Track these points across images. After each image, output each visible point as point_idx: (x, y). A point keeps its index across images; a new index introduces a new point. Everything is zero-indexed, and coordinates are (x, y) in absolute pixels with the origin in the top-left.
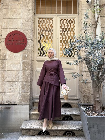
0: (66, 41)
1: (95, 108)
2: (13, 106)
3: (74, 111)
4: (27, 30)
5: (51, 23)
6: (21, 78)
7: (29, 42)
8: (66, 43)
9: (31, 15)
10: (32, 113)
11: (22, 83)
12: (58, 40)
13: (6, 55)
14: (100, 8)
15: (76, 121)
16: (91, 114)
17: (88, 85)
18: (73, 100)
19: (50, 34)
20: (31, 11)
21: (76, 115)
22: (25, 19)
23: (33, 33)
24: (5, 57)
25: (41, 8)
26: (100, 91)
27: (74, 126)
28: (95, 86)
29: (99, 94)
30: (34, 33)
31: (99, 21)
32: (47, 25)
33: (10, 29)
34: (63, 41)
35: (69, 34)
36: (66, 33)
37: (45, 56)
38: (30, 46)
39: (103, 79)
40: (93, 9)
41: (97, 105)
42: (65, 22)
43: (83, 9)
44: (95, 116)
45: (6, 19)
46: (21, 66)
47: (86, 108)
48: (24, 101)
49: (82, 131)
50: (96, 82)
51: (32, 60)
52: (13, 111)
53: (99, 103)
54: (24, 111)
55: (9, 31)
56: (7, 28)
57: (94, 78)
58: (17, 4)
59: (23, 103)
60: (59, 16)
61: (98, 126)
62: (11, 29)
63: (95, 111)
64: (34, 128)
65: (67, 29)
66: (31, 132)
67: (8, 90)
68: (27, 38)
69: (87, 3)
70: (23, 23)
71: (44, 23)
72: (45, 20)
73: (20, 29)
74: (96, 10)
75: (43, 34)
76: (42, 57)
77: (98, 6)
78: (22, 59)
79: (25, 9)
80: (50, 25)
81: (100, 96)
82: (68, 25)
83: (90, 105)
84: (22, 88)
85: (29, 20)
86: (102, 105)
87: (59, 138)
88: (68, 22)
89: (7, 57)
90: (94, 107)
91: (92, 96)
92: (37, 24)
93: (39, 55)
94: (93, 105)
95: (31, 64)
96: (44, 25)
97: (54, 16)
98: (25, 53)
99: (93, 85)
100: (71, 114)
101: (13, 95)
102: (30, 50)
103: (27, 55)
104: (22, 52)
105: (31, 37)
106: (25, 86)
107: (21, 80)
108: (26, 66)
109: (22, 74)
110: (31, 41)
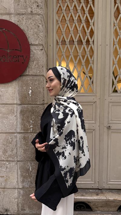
4: (30, 16)
51: (45, 103)
59: (27, 211)
78: (19, 102)
84: (24, 177)
98: (27, 85)
102: (39, 75)
103: (33, 90)
104: (17, 82)
105: (41, 38)
106: (31, 172)
107: (20, 156)
108: (31, 121)
109: (21, 141)
110: (42, 50)
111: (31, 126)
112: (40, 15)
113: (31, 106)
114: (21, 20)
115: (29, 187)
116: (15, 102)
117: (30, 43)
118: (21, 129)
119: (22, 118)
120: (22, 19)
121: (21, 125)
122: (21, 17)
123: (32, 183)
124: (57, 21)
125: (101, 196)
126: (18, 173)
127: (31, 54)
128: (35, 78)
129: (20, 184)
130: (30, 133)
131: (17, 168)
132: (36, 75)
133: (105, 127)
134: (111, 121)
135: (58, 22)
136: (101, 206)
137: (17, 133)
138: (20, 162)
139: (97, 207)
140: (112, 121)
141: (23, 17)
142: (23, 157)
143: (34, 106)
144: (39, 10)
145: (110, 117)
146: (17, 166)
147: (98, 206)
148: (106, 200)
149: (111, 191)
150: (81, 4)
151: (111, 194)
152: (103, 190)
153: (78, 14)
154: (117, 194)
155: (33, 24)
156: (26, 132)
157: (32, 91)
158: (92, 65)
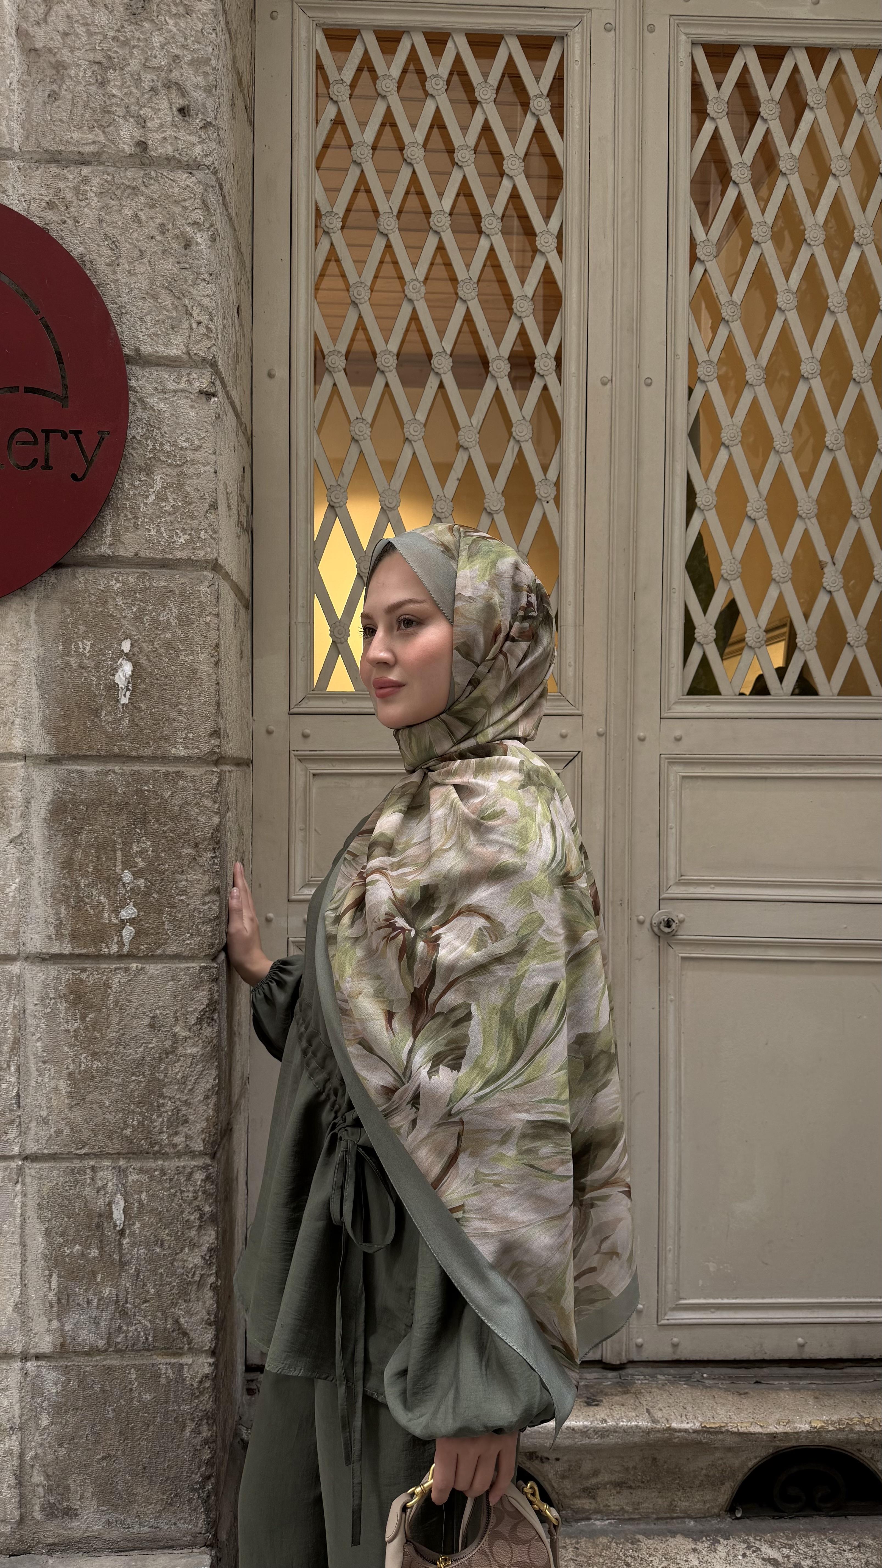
4: (132, 177)
6: (48, 1091)
7: (169, 409)
11: (55, 1173)
38: (198, 483)
46: (24, 863)
48: (110, 1495)
59: (88, 1521)
68: (137, 331)
78: (43, 746)
84: (72, 1274)
98: (104, 626)
102: (191, 563)
103: (143, 661)
104: (33, 605)
105: (205, 318)
106: (122, 1233)
107: (45, 1121)
108: (127, 877)
109: (51, 1017)
110: (209, 395)
111: (127, 913)
112: (199, 166)
113: (128, 768)
114: (69, 195)
115: (101, 1343)
116: (17, 744)
117: (126, 351)
118: (52, 931)
119: (65, 852)
120: (77, 190)
121: (57, 902)
122: (72, 175)
123: (124, 1313)
124: (318, 214)
125: (618, 1412)
126: (29, 1242)
127: (131, 418)
128: (160, 580)
129: (40, 1324)
130: (120, 957)
131: (24, 1205)
132: (164, 564)
133: (641, 923)
134: (680, 883)
135: (326, 221)
136: (615, 1477)
137: (26, 958)
138: (46, 1165)
139: (585, 1490)
140: (689, 883)
141: (86, 180)
142: (67, 1131)
143: (147, 769)
144: (194, 139)
145: (672, 861)
146: (25, 1195)
147: (594, 1481)
148: (649, 1432)
149: (688, 1379)
150: (478, 110)
151: (684, 1394)
152: (630, 1371)
153: (456, 177)
154: (726, 1390)
155: (152, 228)
156: (92, 950)
157: (136, 665)
158: (550, 508)
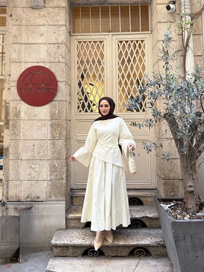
0: (129, 83)
1: (186, 205)
2: (36, 204)
3: (147, 211)
4: (58, 64)
5: (101, 48)
6: (50, 153)
7: (62, 86)
8: (129, 85)
9: (64, 37)
10: (71, 216)
11: (50, 161)
12: (114, 80)
13: (19, 112)
14: (192, 19)
15: (152, 230)
16: (179, 216)
17: (172, 162)
18: (145, 191)
19: (100, 70)
20: (64, 28)
21: (151, 218)
22: (54, 44)
23: (68, 69)
24: (17, 114)
25: (81, 22)
26: (194, 174)
27: (149, 239)
28: (185, 166)
29: (193, 179)
30: (70, 69)
31: (191, 44)
32: (93, 53)
33: (26, 62)
34: (123, 82)
35: (135, 69)
36: (129, 67)
37: (92, 111)
38: (64, 93)
39: (200, 152)
40: (179, 22)
41: (189, 199)
42: (127, 46)
43: (160, 22)
44: (187, 219)
45: (18, 45)
46: (48, 130)
47: (170, 205)
48: (55, 195)
49: (164, 246)
50: (187, 158)
51: (68, 119)
52: (37, 214)
53: (194, 195)
54: (56, 214)
55: (24, 67)
56: (20, 62)
57: (183, 150)
58: (38, 16)
59: (53, 198)
60: (115, 37)
61: (192, 238)
62: (27, 64)
63: (187, 210)
64: (76, 243)
65: (132, 60)
66: (71, 250)
67: (26, 176)
68: (58, 79)
69: (168, 10)
70: (49, 51)
71: (88, 50)
72: (89, 44)
73: (44, 62)
74: (184, 23)
75: (86, 70)
76: (86, 113)
77: (187, 16)
78: (49, 119)
79: (52, 25)
80: (98, 54)
81: (196, 182)
82: (132, 53)
83: (177, 200)
84: (52, 172)
85: (60, 45)
86: (199, 198)
87: (122, 261)
88: (132, 47)
89: (22, 115)
90: (185, 203)
91: (181, 183)
92: (75, 52)
93: (81, 109)
94: (182, 200)
95: (66, 127)
96: (88, 53)
97: (106, 37)
98: (55, 107)
99: (181, 162)
100: (143, 217)
101: (35, 184)
102: (64, 101)
104: (48, 105)
105: (65, 77)
106: (57, 167)
108: (57, 132)
109: (50, 146)
110: (66, 84)
111: (57, 135)
112: (64, 63)
115: (55, 179)
118: (50, 137)
119: (52, 129)
121: (51, 134)
122: (52, 64)
123: (57, 176)
126: (48, 168)
127: (58, 87)
129: (48, 177)
130: (57, 140)
131: (47, 165)
132: (61, 101)
137: (48, 140)
142: (51, 157)
143: (59, 121)
144: (64, 60)
156: (54, 139)
157: (58, 111)
